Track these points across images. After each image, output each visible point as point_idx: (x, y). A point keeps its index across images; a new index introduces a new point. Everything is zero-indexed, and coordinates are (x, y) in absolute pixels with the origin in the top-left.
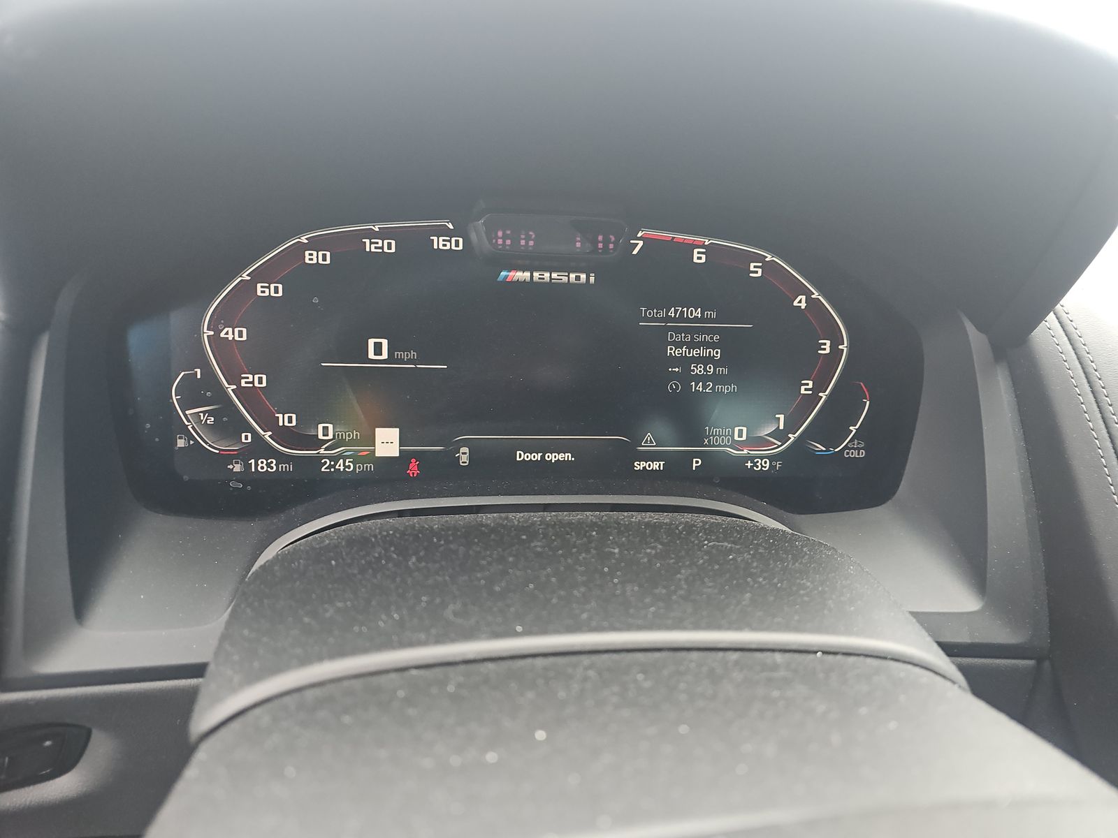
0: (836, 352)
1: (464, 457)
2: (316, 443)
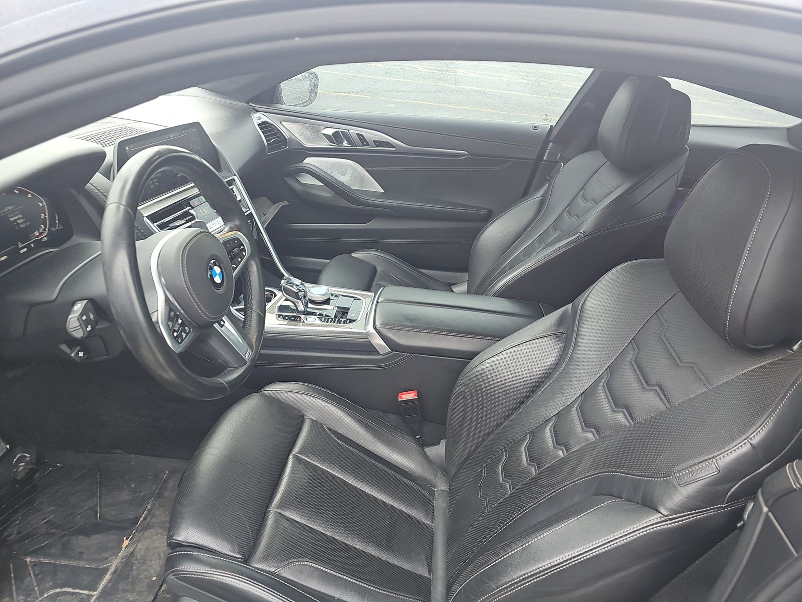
0: (43, 205)
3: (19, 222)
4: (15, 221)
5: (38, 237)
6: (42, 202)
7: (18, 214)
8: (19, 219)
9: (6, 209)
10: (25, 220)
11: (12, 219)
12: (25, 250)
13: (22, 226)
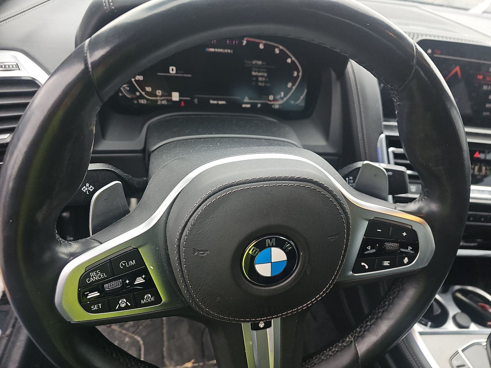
0: (298, 76)
1: (196, 101)
2: (157, 96)
3: (260, 79)
4: (257, 77)
5: (270, 101)
6: (298, 72)
7: (264, 72)
8: (262, 76)
9: (254, 62)
10: (267, 80)
11: (254, 73)
12: (248, 106)
13: (260, 84)
